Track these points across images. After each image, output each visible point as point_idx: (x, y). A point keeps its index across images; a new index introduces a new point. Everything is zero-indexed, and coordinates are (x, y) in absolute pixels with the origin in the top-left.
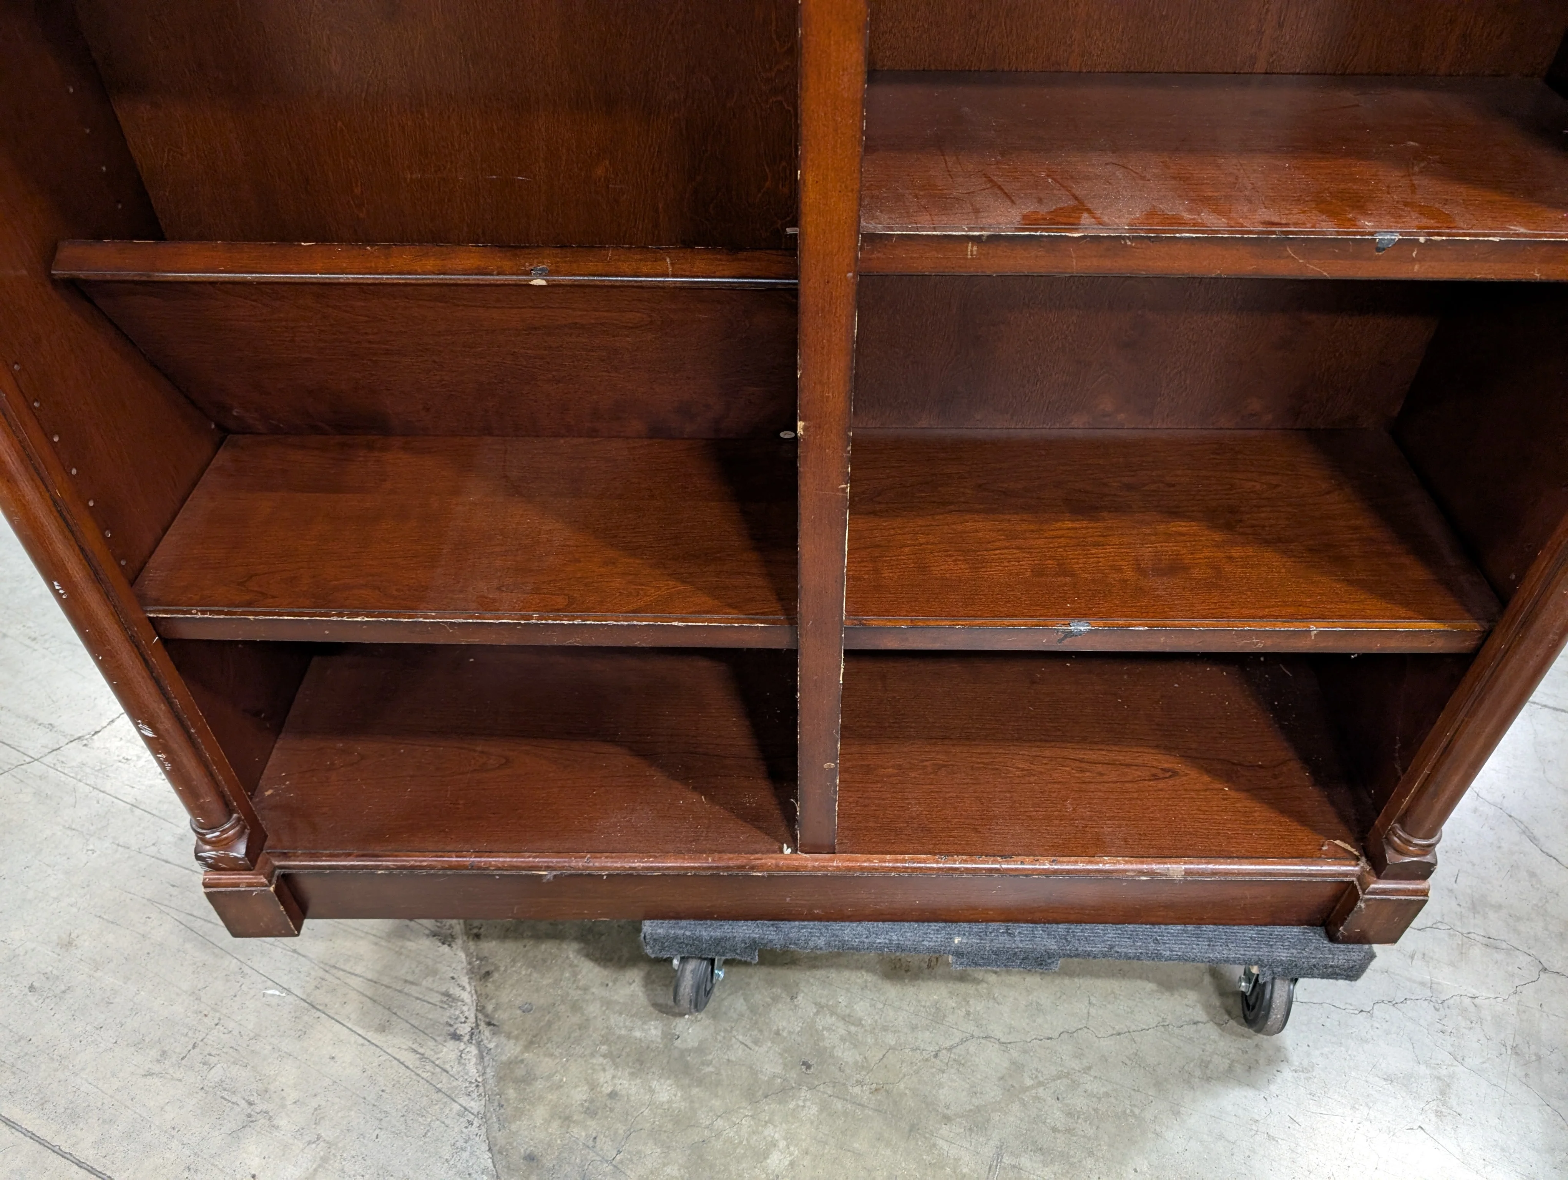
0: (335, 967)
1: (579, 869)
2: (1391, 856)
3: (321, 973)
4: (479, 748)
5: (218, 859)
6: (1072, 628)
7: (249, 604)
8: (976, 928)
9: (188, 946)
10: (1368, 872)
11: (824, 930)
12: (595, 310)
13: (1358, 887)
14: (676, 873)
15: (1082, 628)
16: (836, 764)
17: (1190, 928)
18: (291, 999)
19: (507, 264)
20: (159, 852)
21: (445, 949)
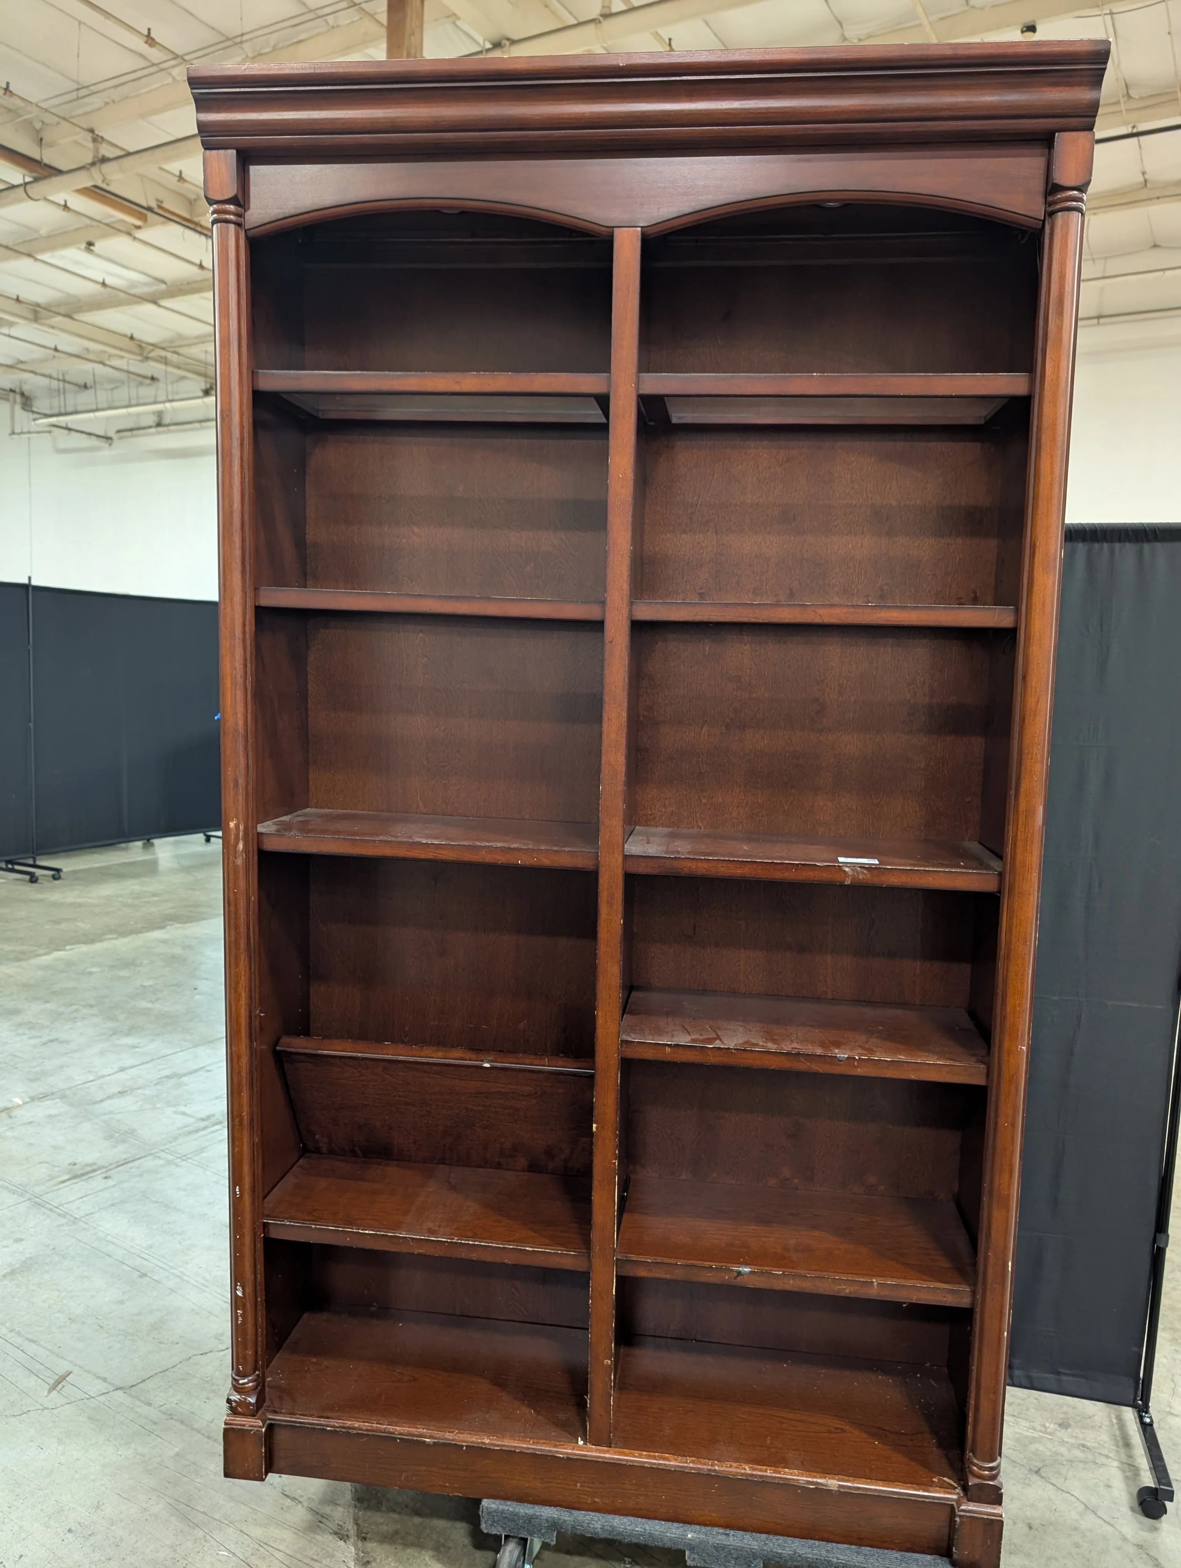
0: (266, 1544)
1: (449, 1440)
2: (972, 1481)
3: (257, 1546)
4: (398, 1371)
5: (239, 1403)
6: (741, 1269)
7: (313, 1221)
8: (703, 1529)
9: (173, 1518)
10: (962, 1497)
11: (601, 1518)
12: (510, 1084)
13: (956, 1507)
14: (509, 1449)
15: (746, 1270)
16: (611, 1361)
17: (853, 1547)
18: (235, 1559)
19: (474, 1056)
20: (163, 1461)
21: (342, 1543)
